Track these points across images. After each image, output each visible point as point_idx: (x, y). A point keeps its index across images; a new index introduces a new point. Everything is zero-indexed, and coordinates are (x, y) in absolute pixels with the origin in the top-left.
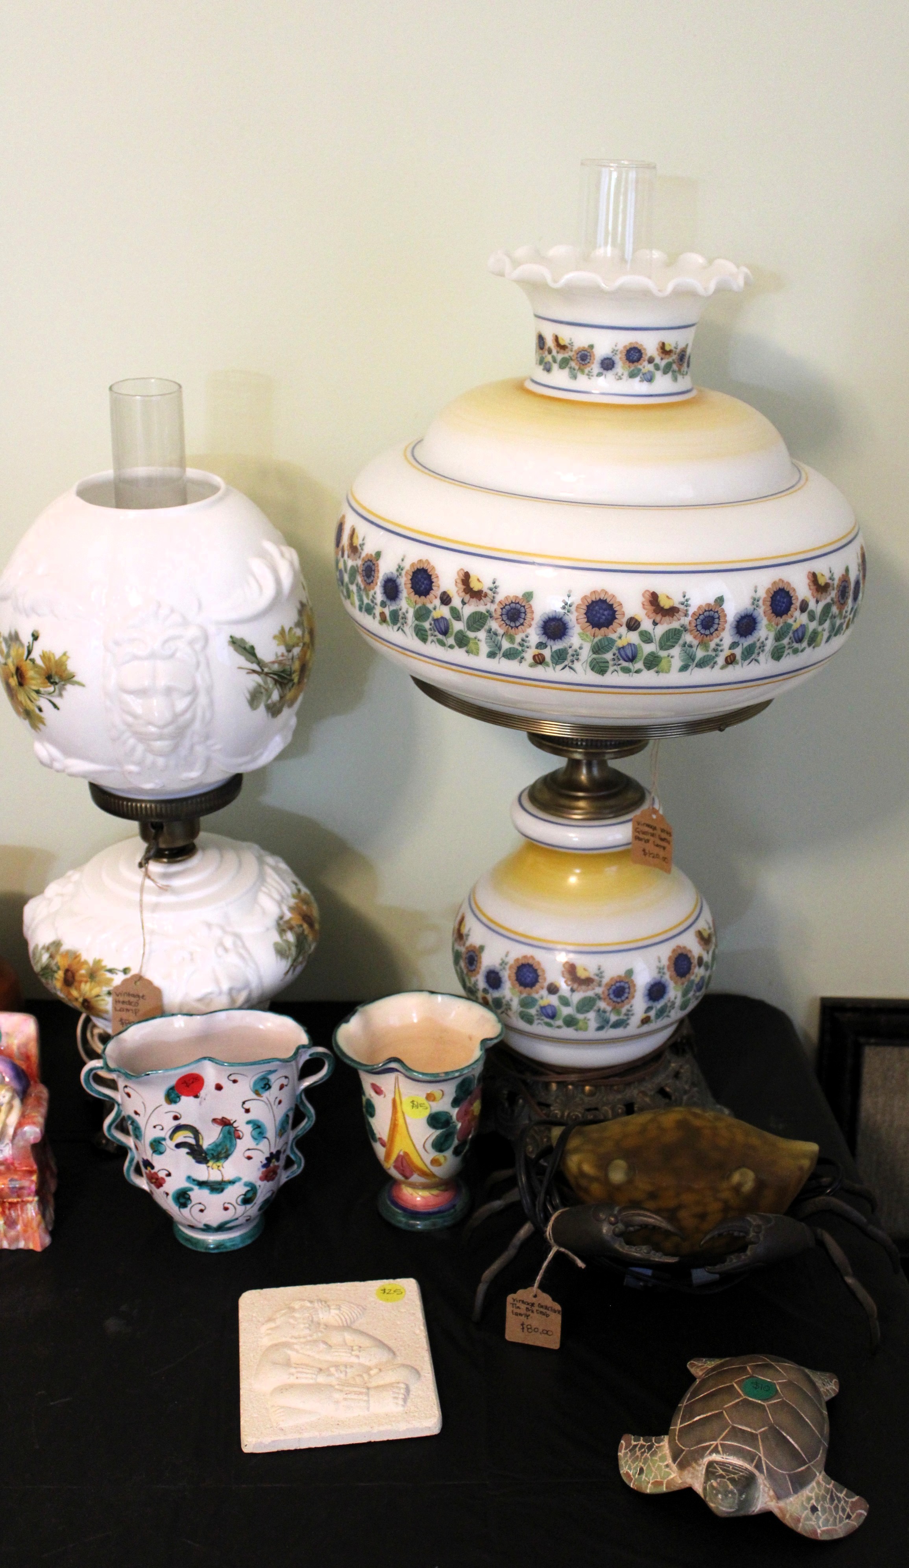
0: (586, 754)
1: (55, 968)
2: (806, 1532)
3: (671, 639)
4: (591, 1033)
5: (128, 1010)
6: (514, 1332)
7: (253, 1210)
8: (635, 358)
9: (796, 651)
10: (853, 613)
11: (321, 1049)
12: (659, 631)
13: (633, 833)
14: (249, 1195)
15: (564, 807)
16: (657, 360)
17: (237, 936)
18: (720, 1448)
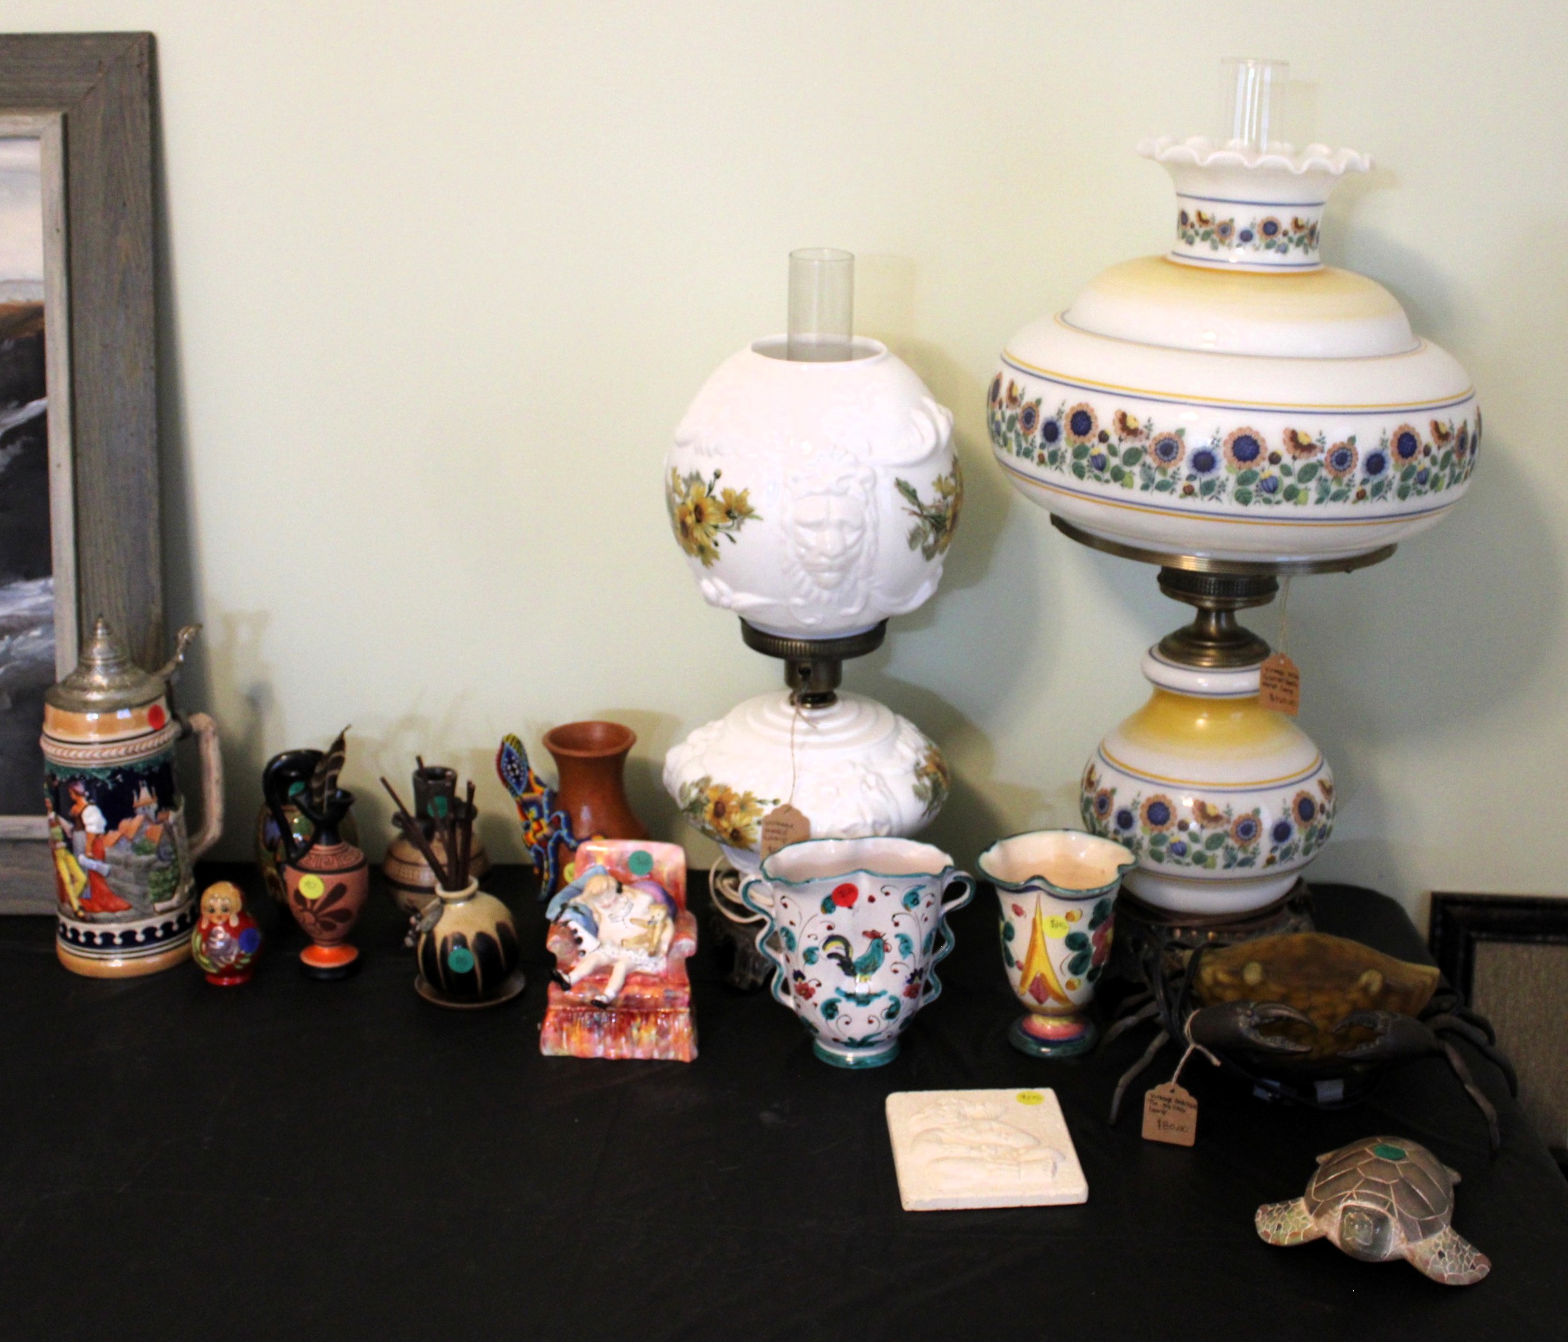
0: (1217, 602)
1: (704, 801)
2: (1434, 1274)
3: (1308, 473)
4: (1218, 871)
5: (777, 839)
6: (1150, 1130)
7: (894, 1026)
8: (1271, 231)
9: (1419, 493)
10: (1471, 465)
11: (963, 873)
12: (1298, 465)
13: (1261, 679)
14: (893, 1010)
15: (1194, 655)
16: (1291, 234)
17: (879, 776)
18: (1355, 1196)
